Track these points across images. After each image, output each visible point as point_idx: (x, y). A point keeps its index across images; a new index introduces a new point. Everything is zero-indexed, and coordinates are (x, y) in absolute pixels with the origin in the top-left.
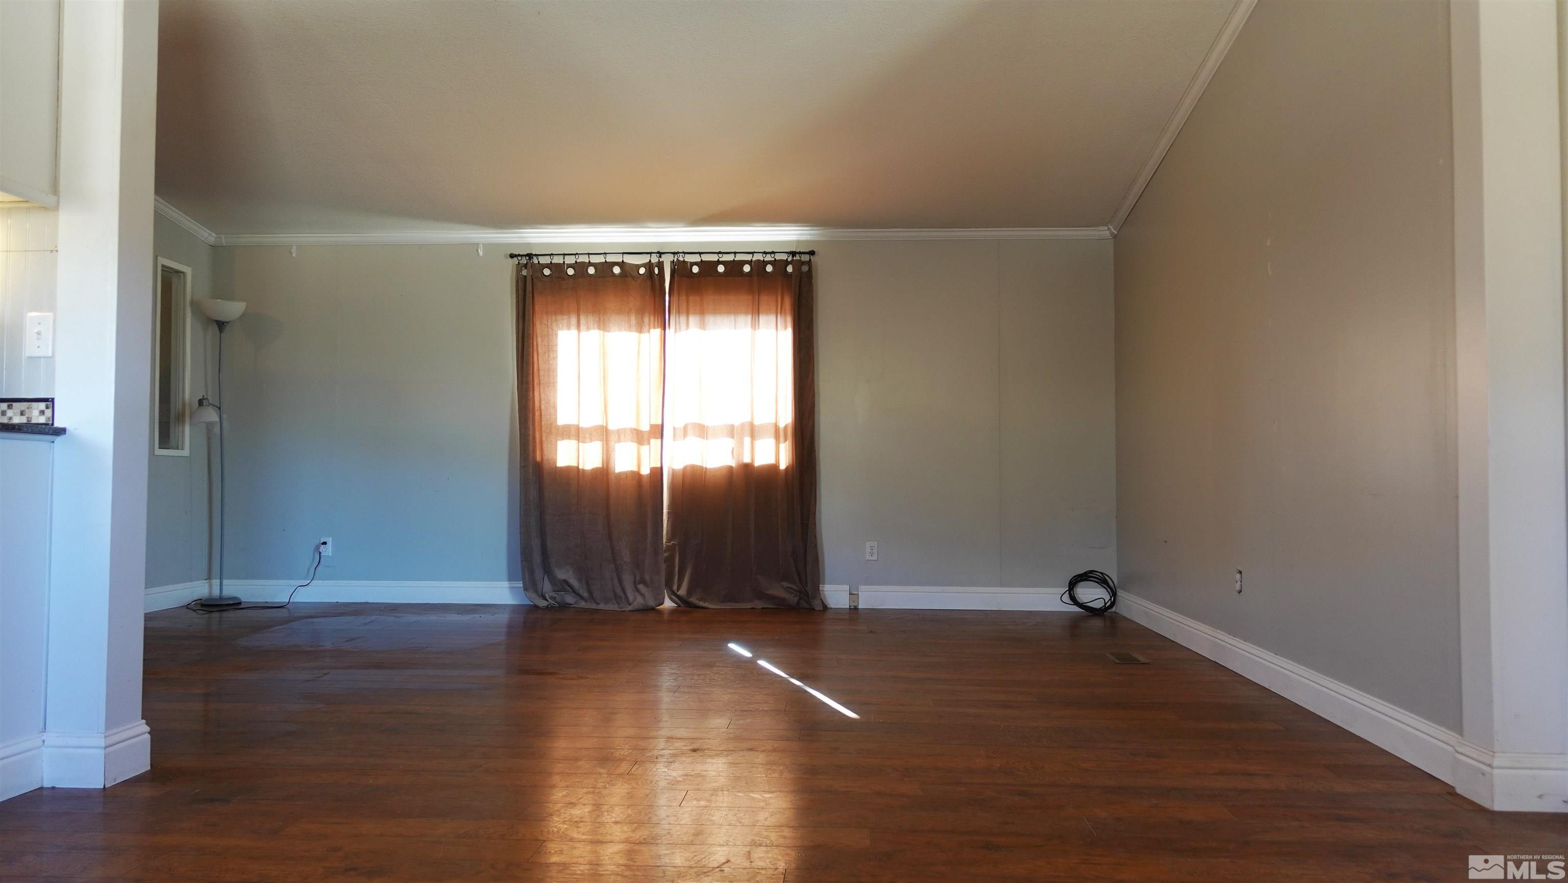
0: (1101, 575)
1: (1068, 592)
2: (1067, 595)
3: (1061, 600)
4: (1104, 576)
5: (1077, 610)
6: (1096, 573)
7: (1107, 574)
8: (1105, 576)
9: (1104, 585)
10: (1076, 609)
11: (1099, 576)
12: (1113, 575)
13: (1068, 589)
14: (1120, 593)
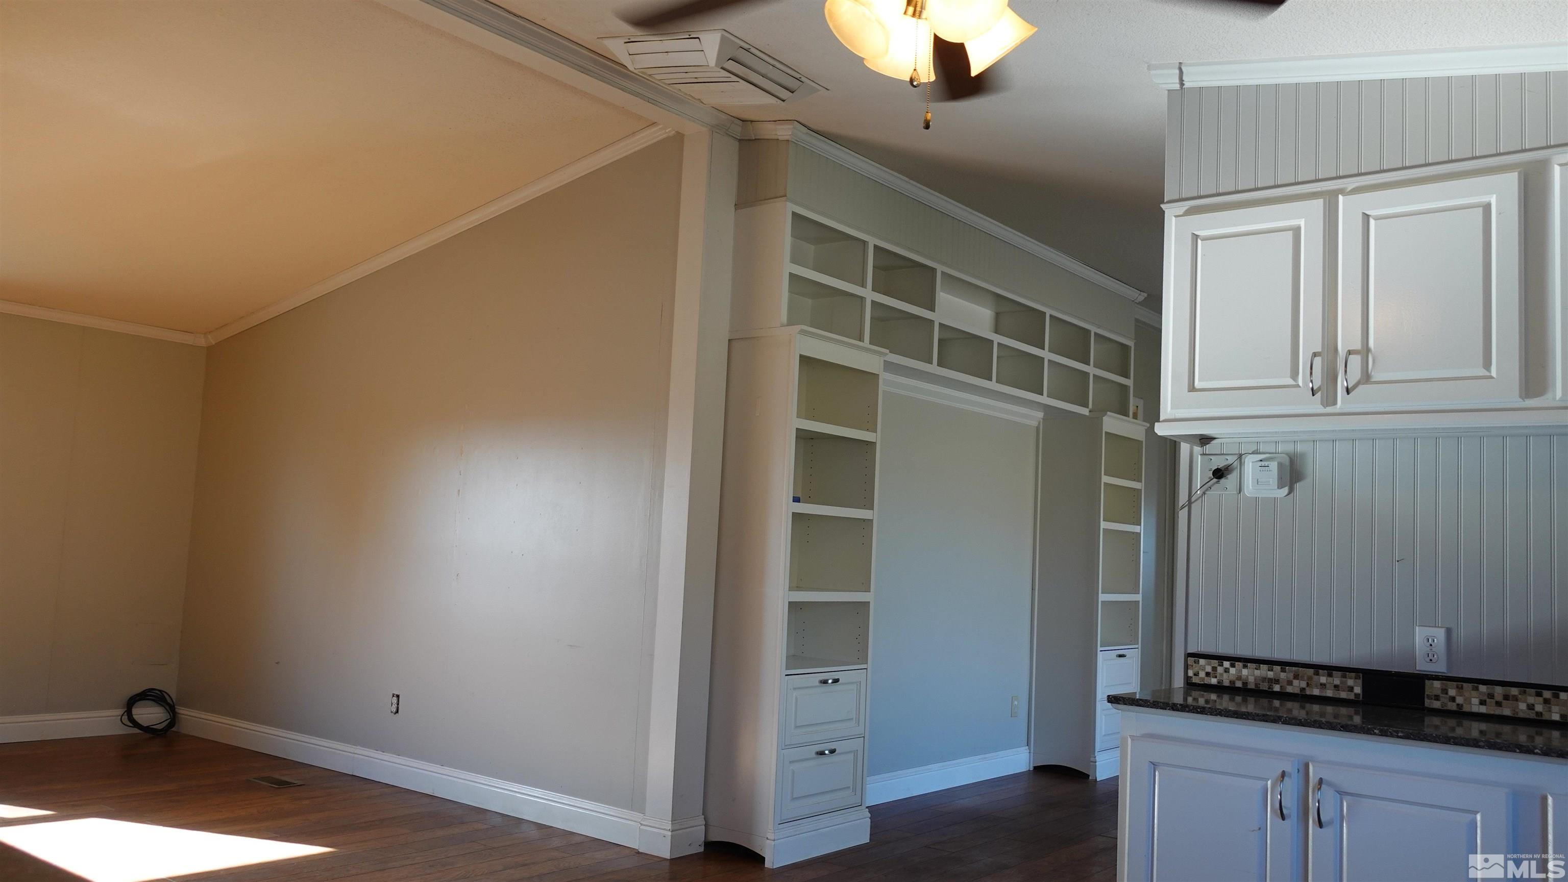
0: (159, 693)
1: (126, 713)
2: (125, 717)
3: (122, 722)
4: (162, 694)
5: (134, 732)
6: (155, 691)
7: (167, 691)
8: (165, 694)
9: (161, 703)
10: (137, 731)
11: (157, 693)
12: (172, 691)
13: (126, 709)
14: (182, 711)
